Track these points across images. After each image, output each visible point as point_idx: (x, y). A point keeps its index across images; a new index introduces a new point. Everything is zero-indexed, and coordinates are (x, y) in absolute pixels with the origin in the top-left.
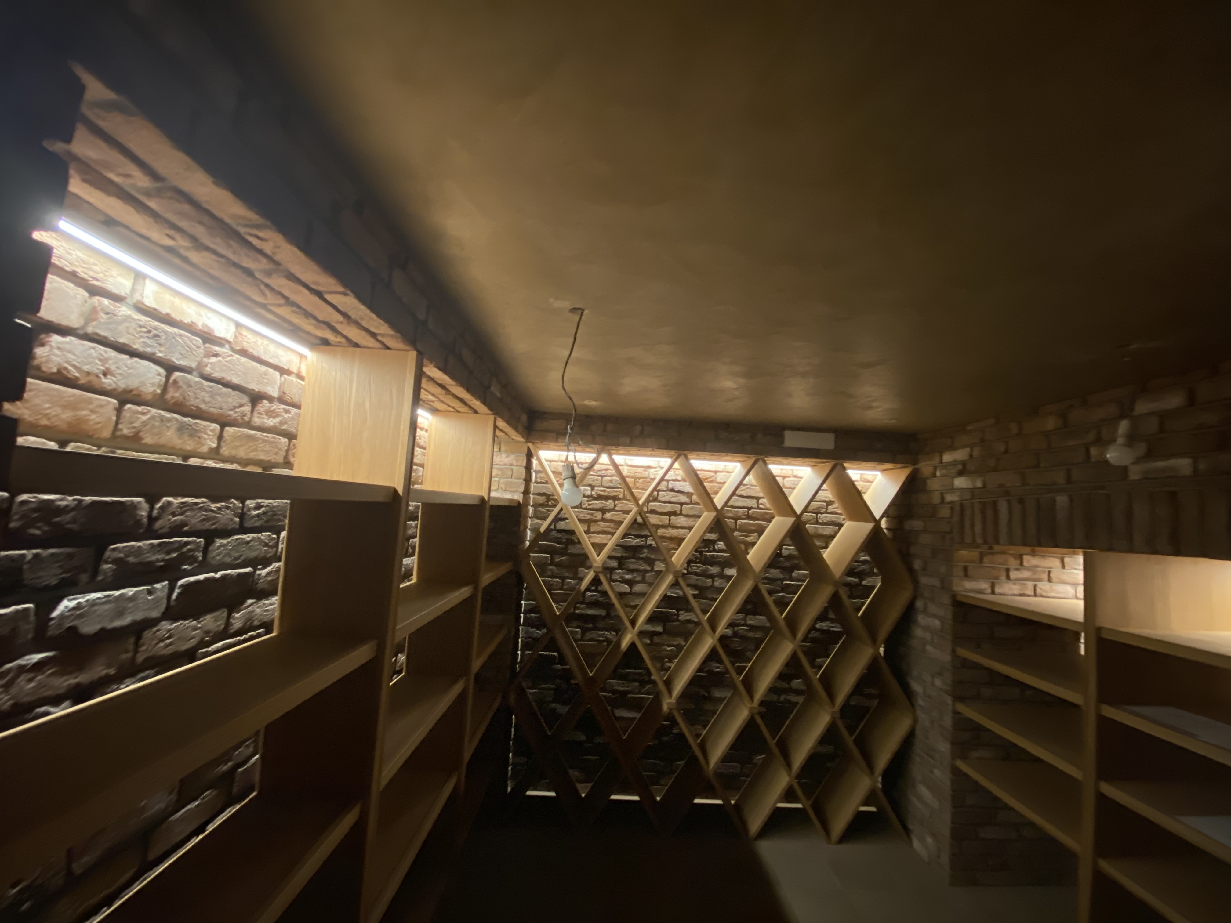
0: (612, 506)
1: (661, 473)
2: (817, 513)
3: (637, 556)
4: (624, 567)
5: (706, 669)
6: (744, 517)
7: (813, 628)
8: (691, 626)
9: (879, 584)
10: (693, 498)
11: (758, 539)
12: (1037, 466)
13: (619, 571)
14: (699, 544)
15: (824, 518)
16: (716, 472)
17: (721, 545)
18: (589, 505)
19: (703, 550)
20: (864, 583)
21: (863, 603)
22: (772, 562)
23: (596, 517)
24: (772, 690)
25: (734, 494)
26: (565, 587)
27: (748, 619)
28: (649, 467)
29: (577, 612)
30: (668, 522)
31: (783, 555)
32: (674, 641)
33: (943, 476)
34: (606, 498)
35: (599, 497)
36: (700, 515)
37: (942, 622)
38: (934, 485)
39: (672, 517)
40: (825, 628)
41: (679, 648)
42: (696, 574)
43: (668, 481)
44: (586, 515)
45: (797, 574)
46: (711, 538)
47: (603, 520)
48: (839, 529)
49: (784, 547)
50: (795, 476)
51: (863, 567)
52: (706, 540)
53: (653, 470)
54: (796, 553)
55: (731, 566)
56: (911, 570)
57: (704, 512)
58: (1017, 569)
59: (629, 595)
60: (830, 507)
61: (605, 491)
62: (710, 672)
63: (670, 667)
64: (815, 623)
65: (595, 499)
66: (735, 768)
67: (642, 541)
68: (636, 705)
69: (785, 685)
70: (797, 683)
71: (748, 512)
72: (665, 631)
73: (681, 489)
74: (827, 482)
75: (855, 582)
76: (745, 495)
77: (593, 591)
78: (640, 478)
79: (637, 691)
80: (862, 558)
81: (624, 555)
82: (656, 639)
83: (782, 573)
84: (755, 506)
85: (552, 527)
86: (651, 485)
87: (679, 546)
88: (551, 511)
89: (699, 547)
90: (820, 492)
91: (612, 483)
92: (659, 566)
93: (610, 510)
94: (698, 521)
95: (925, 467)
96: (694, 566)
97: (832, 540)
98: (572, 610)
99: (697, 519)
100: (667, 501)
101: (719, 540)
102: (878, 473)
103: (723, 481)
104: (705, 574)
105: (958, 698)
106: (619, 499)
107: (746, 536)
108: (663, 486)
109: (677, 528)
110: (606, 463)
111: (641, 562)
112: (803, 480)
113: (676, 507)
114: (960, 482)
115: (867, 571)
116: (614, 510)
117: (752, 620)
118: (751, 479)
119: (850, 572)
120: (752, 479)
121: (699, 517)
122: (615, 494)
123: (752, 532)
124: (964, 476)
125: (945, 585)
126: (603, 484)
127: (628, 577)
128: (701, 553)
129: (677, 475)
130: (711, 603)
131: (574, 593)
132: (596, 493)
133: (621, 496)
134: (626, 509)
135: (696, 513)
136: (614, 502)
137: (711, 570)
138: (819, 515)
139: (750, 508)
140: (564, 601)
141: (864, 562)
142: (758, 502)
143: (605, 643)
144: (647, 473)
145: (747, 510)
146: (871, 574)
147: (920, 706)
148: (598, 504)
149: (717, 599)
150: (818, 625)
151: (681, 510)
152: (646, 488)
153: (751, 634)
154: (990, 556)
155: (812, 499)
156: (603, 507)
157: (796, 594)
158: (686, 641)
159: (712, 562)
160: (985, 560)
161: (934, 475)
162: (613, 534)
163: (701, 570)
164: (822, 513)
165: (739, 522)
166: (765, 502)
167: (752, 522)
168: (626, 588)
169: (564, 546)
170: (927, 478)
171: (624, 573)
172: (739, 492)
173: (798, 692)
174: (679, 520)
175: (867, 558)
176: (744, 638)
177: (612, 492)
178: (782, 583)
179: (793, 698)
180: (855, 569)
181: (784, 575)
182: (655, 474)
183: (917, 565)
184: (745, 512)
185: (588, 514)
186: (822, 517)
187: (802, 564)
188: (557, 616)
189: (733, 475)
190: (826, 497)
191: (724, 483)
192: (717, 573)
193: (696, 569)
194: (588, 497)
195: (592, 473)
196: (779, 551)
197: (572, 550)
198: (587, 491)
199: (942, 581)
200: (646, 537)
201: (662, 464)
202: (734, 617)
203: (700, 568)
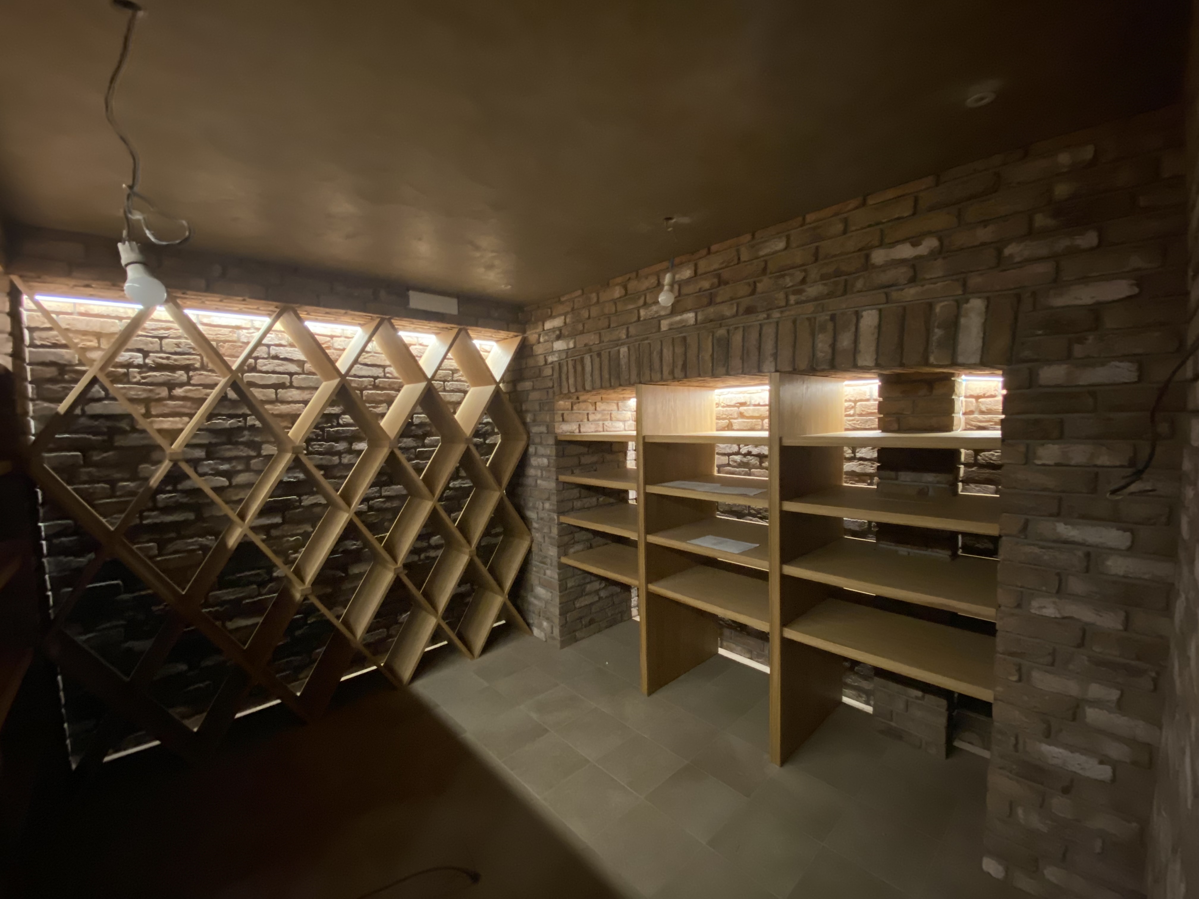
0: (184, 378)
1: (257, 335)
2: (444, 381)
3: (234, 440)
4: (217, 455)
5: (341, 550)
6: (371, 387)
7: (447, 487)
8: (317, 510)
9: (500, 441)
10: (305, 368)
11: (388, 409)
12: (609, 327)
13: (209, 462)
14: (319, 420)
15: (451, 386)
16: (332, 337)
17: (346, 418)
18: (144, 378)
19: (325, 426)
20: (487, 442)
21: (488, 459)
22: (403, 431)
23: (159, 394)
24: (414, 551)
25: (356, 362)
26: (118, 493)
27: (383, 490)
28: (239, 328)
29: (145, 522)
30: (274, 396)
31: (415, 423)
32: (299, 529)
33: (545, 341)
34: (173, 368)
35: (159, 367)
36: (316, 386)
37: (548, 459)
38: (539, 350)
39: (279, 390)
40: (457, 486)
41: (306, 535)
42: (319, 453)
43: (268, 346)
44: (140, 393)
45: (429, 440)
46: (333, 412)
47: (171, 398)
48: (465, 396)
49: (414, 415)
50: (421, 345)
51: (486, 428)
52: (326, 414)
53: (245, 331)
54: (428, 420)
55: (360, 440)
56: (524, 423)
57: (321, 383)
58: (594, 413)
59: (229, 489)
60: (455, 375)
61: (168, 358)
62: (346, 552)
63: (296, 558)
64: (449, 483)
65: (152, 369)
66: (382, 632)
67: (240, 421)
68: (256, 609)
69: (425, 544)
70: (435, 540)
71: (374, 382)
72: (284, 523)
73: (289, 356)
74: (451, 351)
75: (480, 442)
76: (369, 363)
77: (169, 492)
78: (225, 342)
79: (256, 593)
80: (485, 421)
81: (214, 441)
82: (274, 533)
83: (414, 441)
84: (382, 375)
85: (78, 411)
86: (243, 350)
87: (293, 424)
88: (71, 389)
89: (318, 423)
90: (446, 361)
91: (179, 347)
92: (269, 449)
93: (181, 385)
94: (315, 393)
95: (532, 336)
96: (315, 445)
97: (459, 406)
98: (137, 521)
99: (313, 392)
100: (270, 371)
101: (344, 413)
102: (493, 343)
103: (341, 348)
104: (331, 452)
105: (561, 512)
106: (196, 369)
107: (374, 407)
108: (262, 351)
109: (289, 403)
110: (164, 319)
111: (241, 447)
112: (428, 349)
113: (283, 378)
114: (560, 345)
115: (490, 431)
116: (188, 383)
117: (387, 491)
118: (374, 346)
119: (477, 433)
120: (376, 345)
121: (316, 388)
122: (188, 362)
123: (381, 402)
124: (561, 340)
125: (550, 430)
126: (163, 349)
127: (225, 467)
128: (322, 429)
129: (280, 339)
130: (340, 481)
131: (135, 499)
132: (154, 361)
133: (198, 365)
134: (208, 381)
135: (312, 384)
136: (187, 373)
137: (336, 447)
138: (446, 383)
139: (376, 378)
140: (121, 512)
141: (487, 424)
142: (384, 371)
143: (200, 552)
144: (236, 335)
145: (372, 379)
146: (493, 433)
147: (535, 528)
148: (157, 375)
149: (347, 476)
150: (451, 485)
151: (291, 382)
152: (237, 354)
153: (388, 505)
154: (577, 405)
155: (439, 368)
156: (169, 380)
157: (429, 459)
158: (314, 527)
159: (337, 438)
160: (575, 408)
161: (539, 342)
162: (191, 416)
163: (324, 448)
164: (448, 381)
165: (365, 392)
166: (392, 370)
167: (379, 392)
168: (223, 481)
169: (105, 438)
170: (533, 345)
171: (216, 464)
172: (361, 360)
173: (437, 547)
174: (289, 394)
175: (490, 420)
176: (380, 510)
177: (182, 360)
178: (416, 451)
179: (432, 554)
180: (480, 430)
181: (416, 443)
182: (248, 337)
183: (529, 418)
184: (371, 382)
185: (144, 390)
186: (449, 385)
187: (434, 430)
188: (113, 532)
189: (353, 341)
190: (452, 366)
191: (344, 350)
192: (343, 449)
193: (318, 448)
194: (139, 366)
195: (140, 333)
196: (410, 420)
197: (120, 441)
198: (137, 358)
199: (548, 427)
200: (245, 416)
201: (257, 324)
202: (368, 492)
203: (324, 446)
